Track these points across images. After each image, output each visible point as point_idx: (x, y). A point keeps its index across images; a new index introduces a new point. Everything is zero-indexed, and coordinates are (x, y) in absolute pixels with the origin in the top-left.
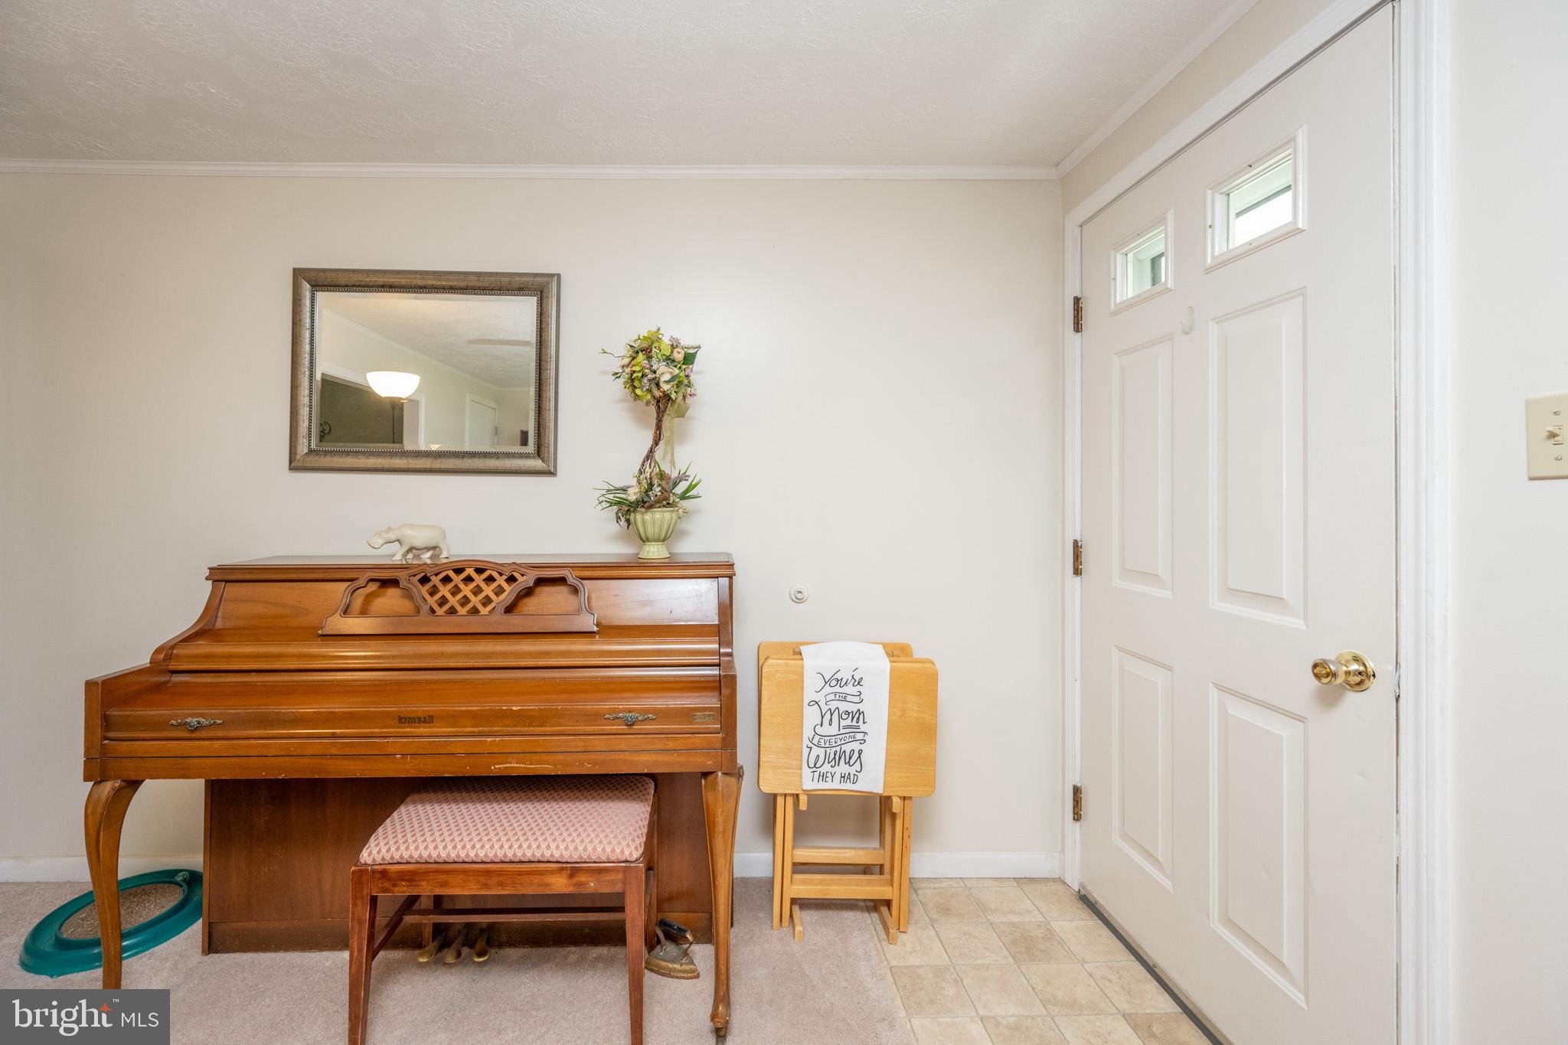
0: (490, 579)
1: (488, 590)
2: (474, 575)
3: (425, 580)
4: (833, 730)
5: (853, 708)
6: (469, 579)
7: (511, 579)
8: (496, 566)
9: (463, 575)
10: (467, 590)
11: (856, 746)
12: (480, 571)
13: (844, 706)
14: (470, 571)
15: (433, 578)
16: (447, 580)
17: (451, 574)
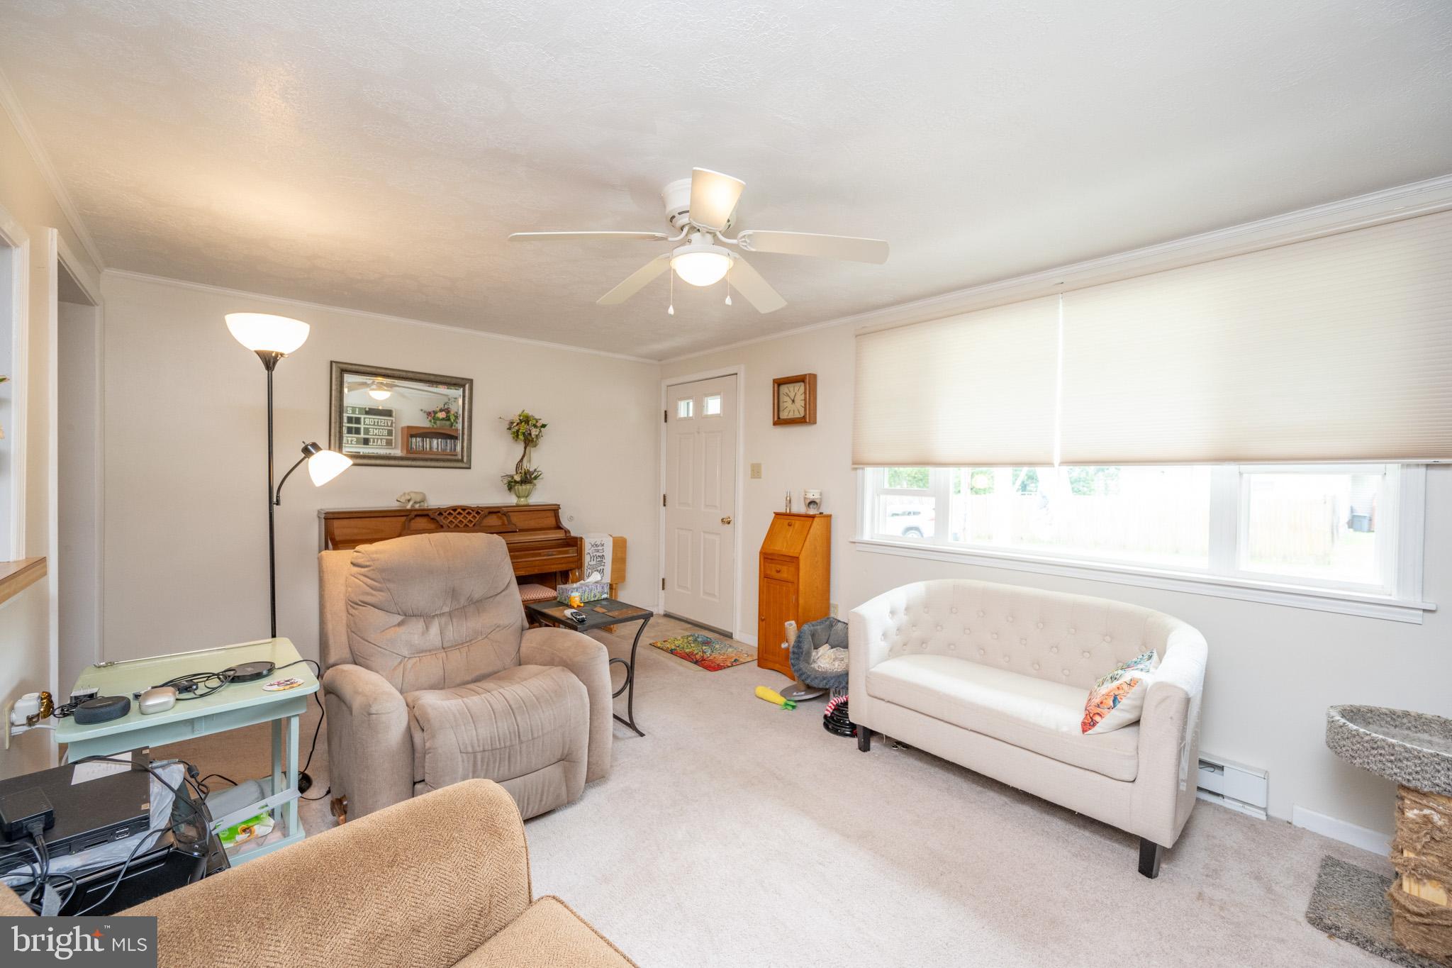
0: (469, 513)
1: (470, 517)
2: (461, 512)
3: (440, 514)
4: (594, 563)
5: (601, 554)
6: (459, 513)
7: (478, 513)
8: (470, 508)
9: (457, 512)
10: (460, 518)
11: (602, 567)
12: (464, 510)
13: (598, 554)
14: (459, 510)
15: (444, 514)
16: (450, 514)
17: (452, 512)
